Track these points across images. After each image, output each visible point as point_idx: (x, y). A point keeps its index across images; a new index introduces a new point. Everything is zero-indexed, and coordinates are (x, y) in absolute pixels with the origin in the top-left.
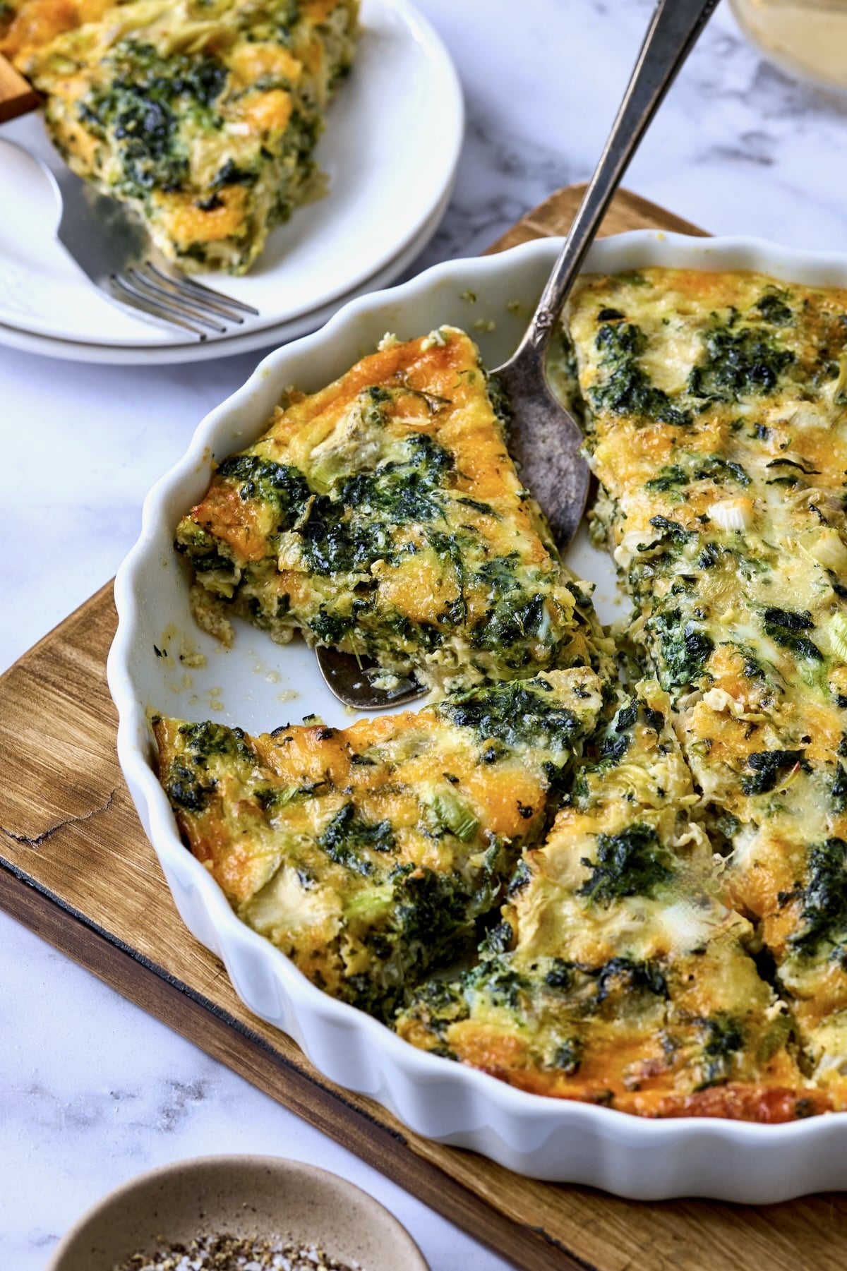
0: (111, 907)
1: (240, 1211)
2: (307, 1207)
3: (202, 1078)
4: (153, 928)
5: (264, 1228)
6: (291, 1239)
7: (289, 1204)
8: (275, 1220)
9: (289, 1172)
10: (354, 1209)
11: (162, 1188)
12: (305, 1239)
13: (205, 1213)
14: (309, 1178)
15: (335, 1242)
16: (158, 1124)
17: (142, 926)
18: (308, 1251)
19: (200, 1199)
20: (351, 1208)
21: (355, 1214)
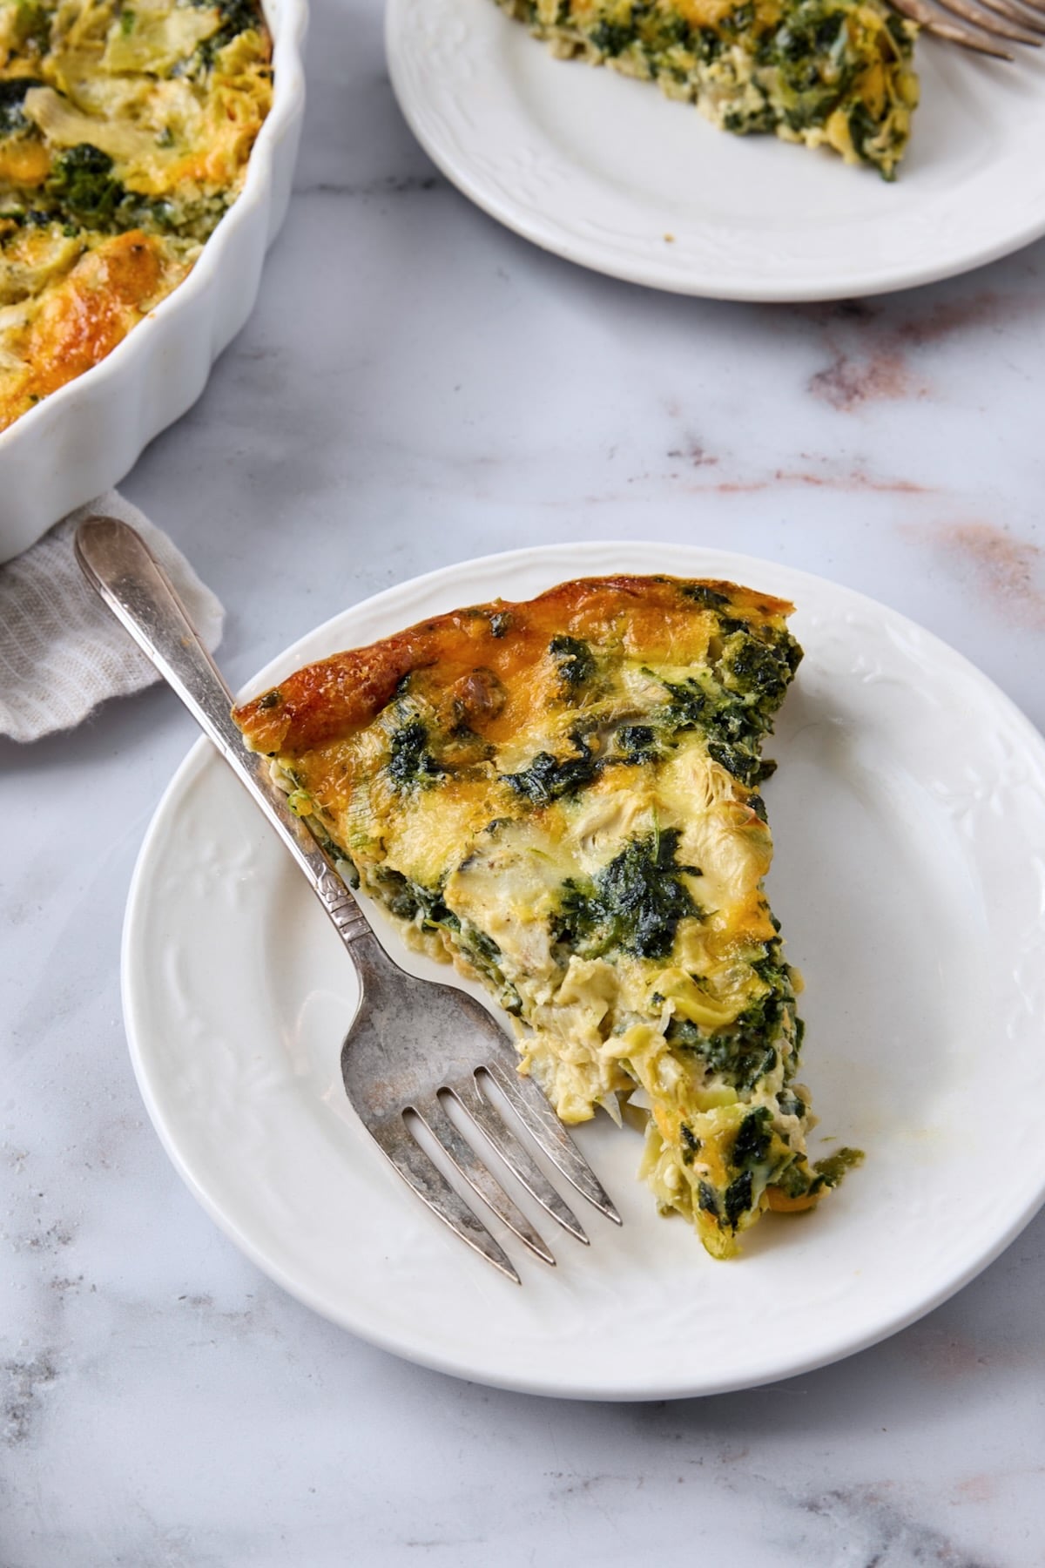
3: (44, 1346)
16: (5, 1432)
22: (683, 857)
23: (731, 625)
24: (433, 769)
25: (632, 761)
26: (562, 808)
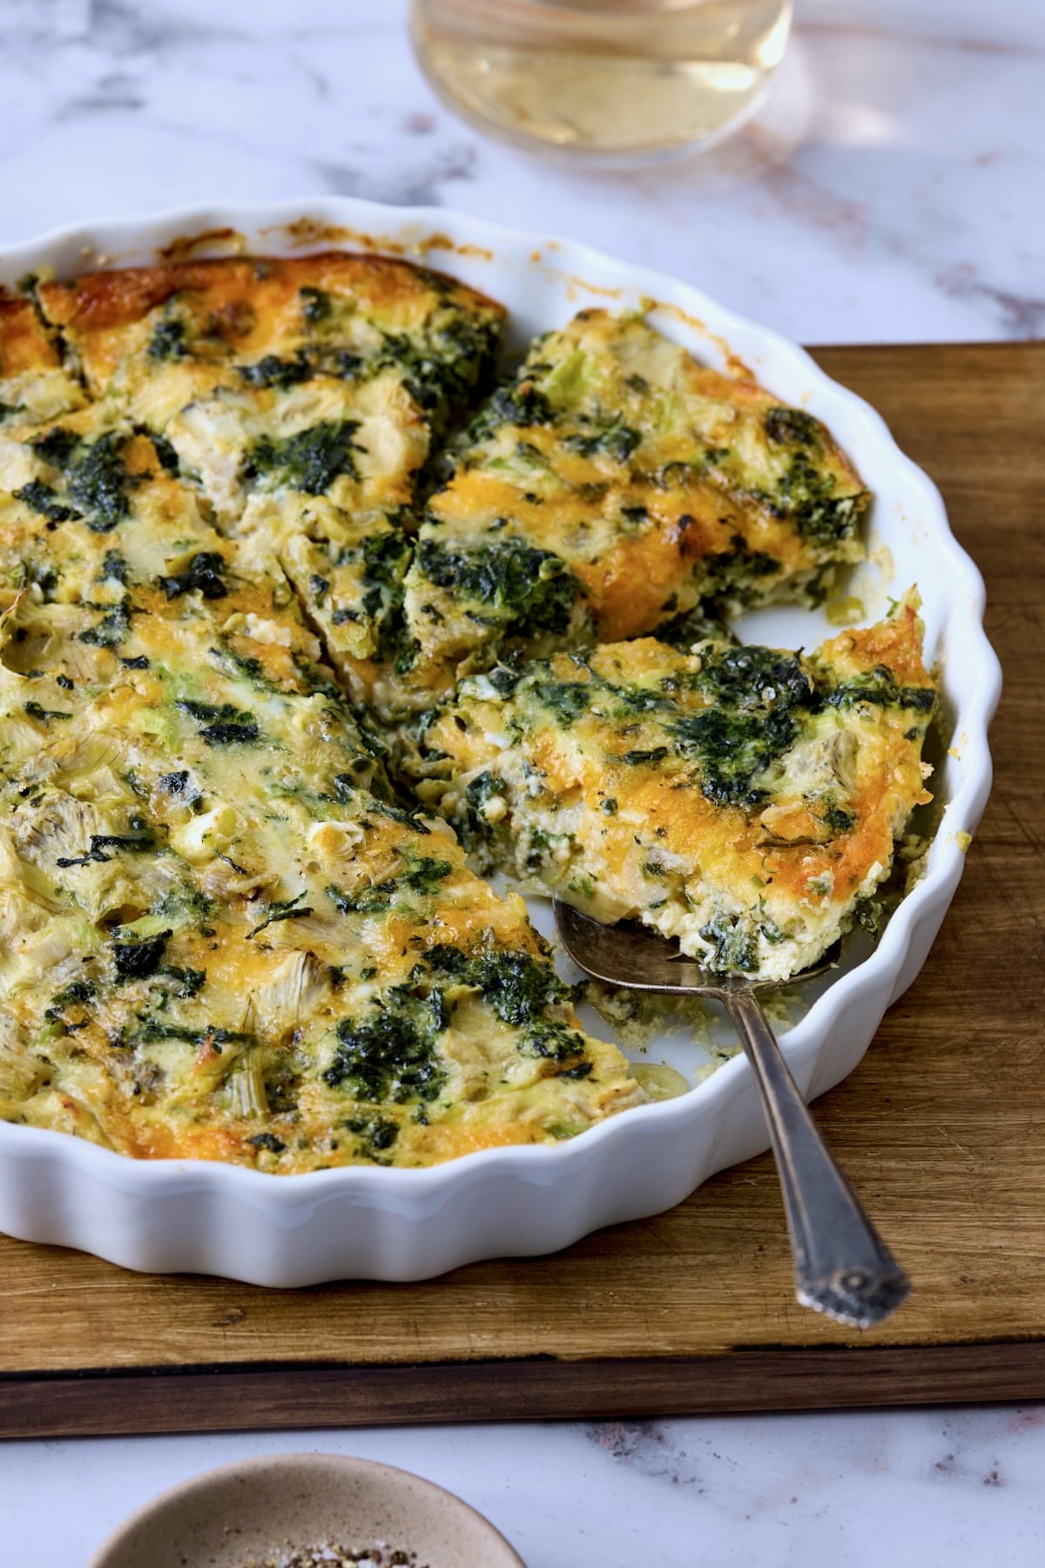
0: (56, 1344)
1: (223, 1540)
2: (298, 1503)
4: (116, 1335)
5: (258, 1547)
6: (293, 1547)
7: (275, 1508)
8: (266, 1534)
9: (266, 1472)
10: (357, 1482)
11: (134, 1546)
12: (309, 1540)
13: (186, 1556)
14: (291, 1469)
15: (346, 1529)
17: (105, 1340)
18: (320, 1552)
19: (176, 1543)
20: (352, 1484)
21: (360, 1488)
22: (358, 438)
23: (445, 305)
24: (183, 351)
25: (340, 376)
26: (276, 391)
